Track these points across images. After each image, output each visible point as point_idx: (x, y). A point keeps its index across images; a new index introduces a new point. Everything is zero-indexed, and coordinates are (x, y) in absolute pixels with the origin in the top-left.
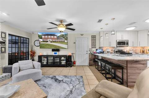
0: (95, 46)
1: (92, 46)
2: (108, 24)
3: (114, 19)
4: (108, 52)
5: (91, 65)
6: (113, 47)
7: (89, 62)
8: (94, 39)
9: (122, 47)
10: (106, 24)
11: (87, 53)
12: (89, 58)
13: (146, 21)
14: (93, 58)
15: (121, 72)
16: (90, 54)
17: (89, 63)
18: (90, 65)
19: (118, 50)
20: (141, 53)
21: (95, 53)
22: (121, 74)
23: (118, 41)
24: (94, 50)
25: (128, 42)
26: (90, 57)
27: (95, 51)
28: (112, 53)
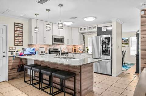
0: (21, 43)
1: (16, 42)
2: (49, 10)
3: (62, 5)
4: (42, 52)
5: (13, 79)
6: (47, 45)
7: (9, 74)
8: (19, 29)
9: (57, 45)
10: (47, 10)
11: (4, 56)
12: (9, 66)
13: (85, 19)
14: (18, 64)
15: (74, 80)
16: (12, 58)
17: (9, 76)
18: (11, 78)
19: (54, 49)
20: (73, 52)
21: (21, 55)
22: (73, 83)
23: (54, 37)
24: (19, 49)
25: (64, 39)
26: (11, 64)
27: (21, 52)
28: (47, 53)
